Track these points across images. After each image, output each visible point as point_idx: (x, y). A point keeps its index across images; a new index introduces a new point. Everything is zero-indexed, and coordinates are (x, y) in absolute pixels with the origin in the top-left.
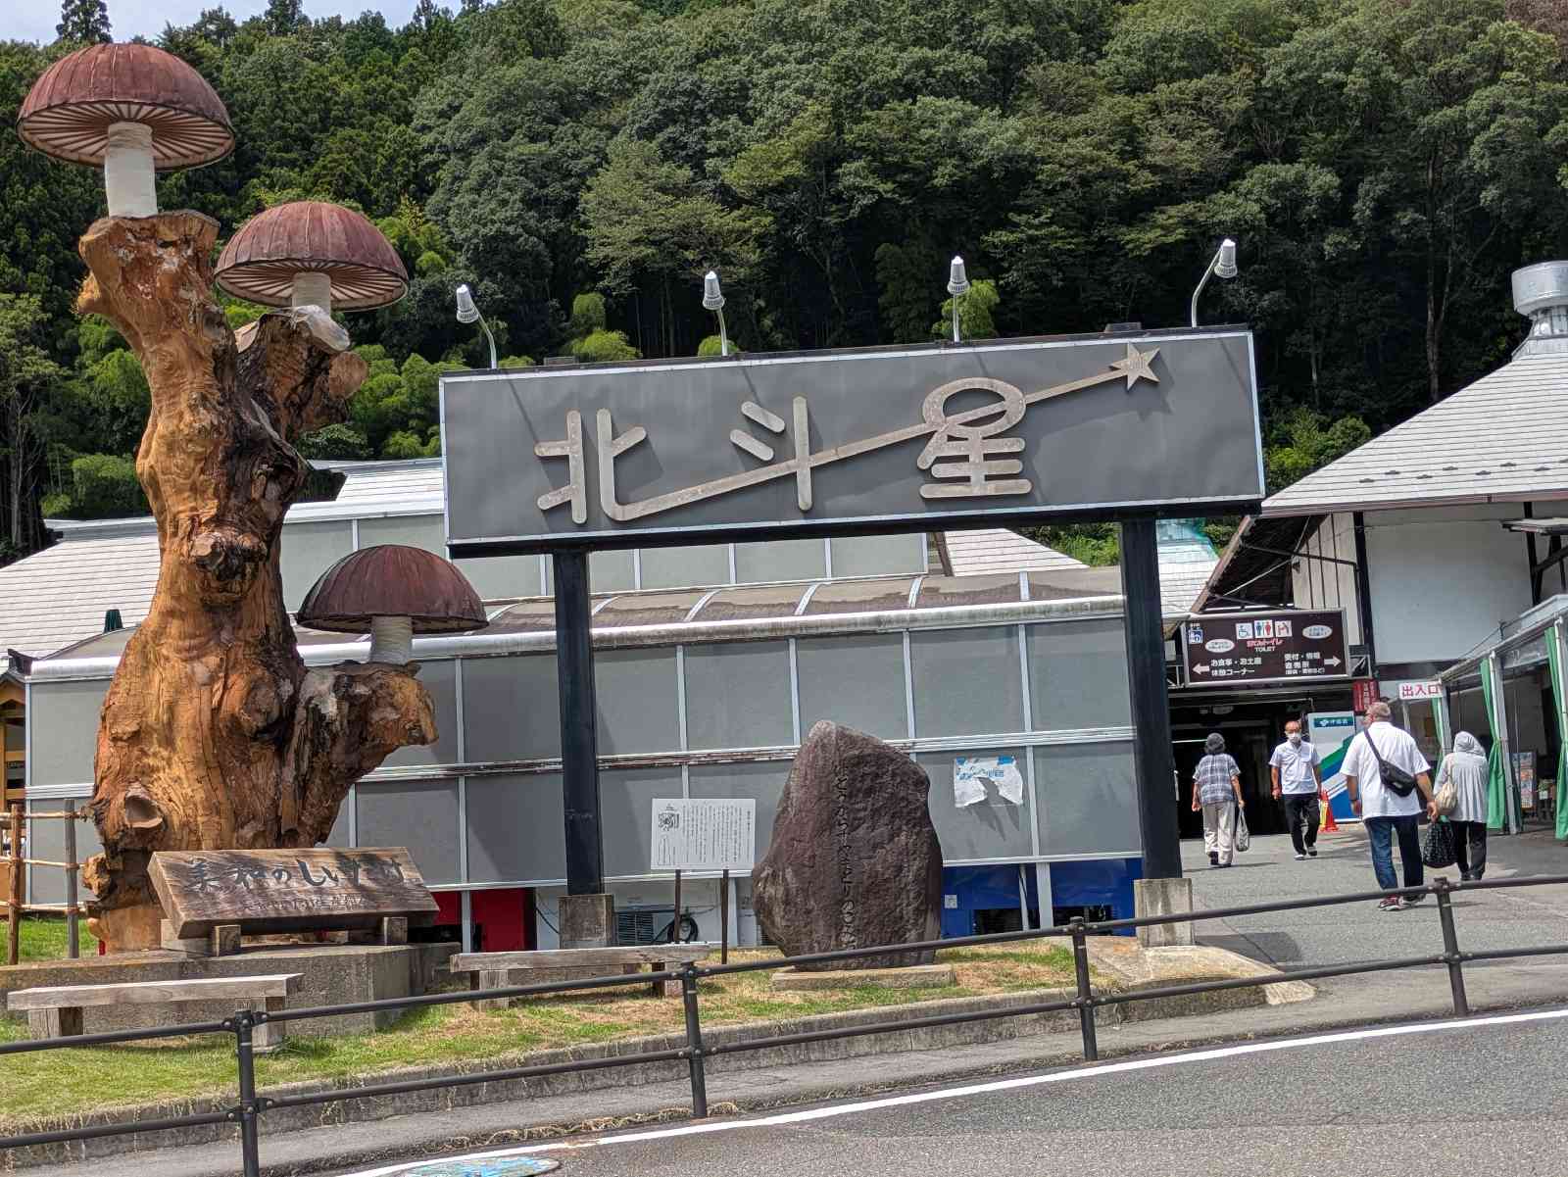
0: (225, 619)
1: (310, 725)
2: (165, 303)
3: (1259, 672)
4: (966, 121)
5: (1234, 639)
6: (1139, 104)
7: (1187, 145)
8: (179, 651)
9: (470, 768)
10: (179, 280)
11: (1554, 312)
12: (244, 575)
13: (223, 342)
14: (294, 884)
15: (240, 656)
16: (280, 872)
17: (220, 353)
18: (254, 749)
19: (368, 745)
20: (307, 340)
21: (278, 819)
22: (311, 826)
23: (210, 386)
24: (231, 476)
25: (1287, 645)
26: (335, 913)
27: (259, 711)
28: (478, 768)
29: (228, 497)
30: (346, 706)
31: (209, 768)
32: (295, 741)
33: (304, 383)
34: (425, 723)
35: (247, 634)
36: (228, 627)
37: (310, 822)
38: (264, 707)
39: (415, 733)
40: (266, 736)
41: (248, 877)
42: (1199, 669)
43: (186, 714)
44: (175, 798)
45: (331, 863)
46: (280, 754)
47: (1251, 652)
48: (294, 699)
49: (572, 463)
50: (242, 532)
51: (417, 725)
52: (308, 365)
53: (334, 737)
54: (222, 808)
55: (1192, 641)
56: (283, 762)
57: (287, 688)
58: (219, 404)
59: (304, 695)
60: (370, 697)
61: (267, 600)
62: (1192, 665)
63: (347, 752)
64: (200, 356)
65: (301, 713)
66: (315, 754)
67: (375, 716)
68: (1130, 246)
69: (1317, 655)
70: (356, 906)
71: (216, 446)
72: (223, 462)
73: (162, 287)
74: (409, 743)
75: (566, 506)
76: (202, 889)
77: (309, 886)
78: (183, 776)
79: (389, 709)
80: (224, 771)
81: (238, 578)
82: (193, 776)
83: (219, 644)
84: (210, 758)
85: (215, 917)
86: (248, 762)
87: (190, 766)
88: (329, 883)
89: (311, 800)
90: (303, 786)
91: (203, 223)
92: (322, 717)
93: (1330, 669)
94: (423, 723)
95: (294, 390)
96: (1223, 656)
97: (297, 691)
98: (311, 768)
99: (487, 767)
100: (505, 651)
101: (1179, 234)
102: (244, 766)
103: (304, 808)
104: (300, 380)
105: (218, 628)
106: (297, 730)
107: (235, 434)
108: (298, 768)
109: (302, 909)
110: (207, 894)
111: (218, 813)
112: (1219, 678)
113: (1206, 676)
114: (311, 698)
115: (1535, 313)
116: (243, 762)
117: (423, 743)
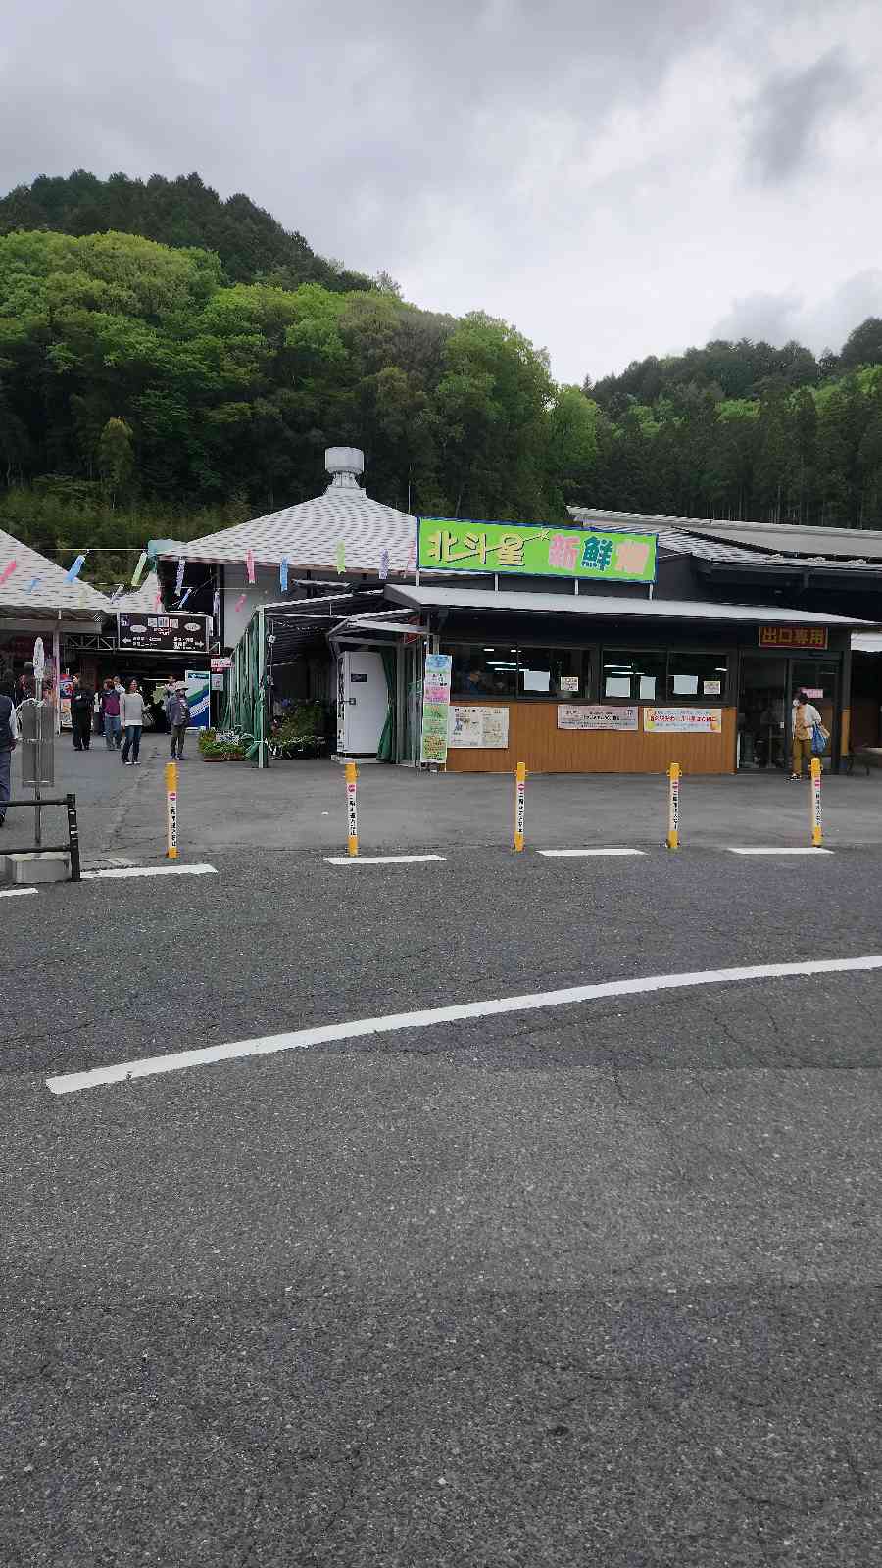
3: (159, 645)
4: (126, 331)
5: (146, 626)
6: (220, 342)
7: (242, 370)
11: (344, 474)
25: (175, 633)
42: (126, 641)
47: (157, 635)
55: (123, 625)
62: (122, 638)
68: (211, 420)
69: (192, 640)
93: (198, 648)
96: (141, 635)
101: (236, 418)
112: (137, 646)
113: (129, 645)
115: (335, 473)
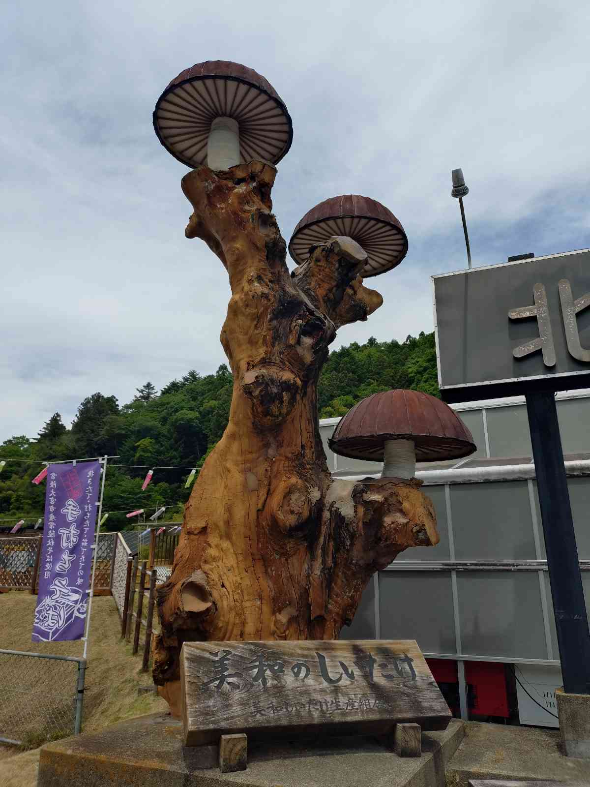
0: (271, 439)
1: (333, 525)
2: (235, 213)
8: (237, 464)
9: (460, 564)
10: (244, 199)
12: (282, 402)
13: (273, 236)
14: (310, 681)
15: (281, 468)
16: (299, 666)
17: (270, 245)
18: (290, 545)
19: (382, 544)
20: (337, 254)
21: (309, 606)
22: (338, 614)
23: (264, 269)
24: (276, 329)
26: (349, 719)
27: (292, 512)
28: (465, 564)
29: (273, 346)
30: (361, 510)
31: (253, 559)
32: (322, 539)
33: (337, 286)
34: (428, 527)
35: (287, 451)
36: (273, 446)
37: (336, 610)
38: (296, 509)
39: (421, 536)
40: (300, 534)
41: (268, 672)
43: (239, 513)
44: (227, 584)
45: (347, 657)
46: (311, 549)
48: (320, 502)
49: (540, 321)
50: (283, 369)
51: (422, 529)
52: (339, 273)
53: (352, 537)
54: (264, 594)
56: (313, 558)
57: (315, 494)
58: (271, 281)
59: (329, 500)
60: (382, 504)
61: (303, 426)
63: (365, 550)
64: (257, 248)
65: (326, 515)
66: (337, 550)
67: (388, 520)
70: (371, 710)
71: (266, 309)
72: (271, 320)
73: (233, 203)
74: (416, 544)
75: (538, 353)
76: (218, 687)
77: (325, 684)
78: (235, 566)
79: (398, 514)
80: (266, 562)
81: (277, 402)
82: (242, 566)
83: (267, 459)
84: (255, 552)
85: (224, 724)
86: (285, 555)
87: (241, 558)
88: (345, 681)
89: (336, 589)
90: (329, 578)
91: (264, 165)
92: (342, 519)
94: (427, 527)
95: (330, 290)
97: (323, 497)
98: (335, 563)
99: (472, 564)
100: (481, 480)
102: (283, 559)
103: (329, 597)
104: (334, 284)
105: (267, 446)
106: (324, 529)
107: (280, 301)
108: (324, 562)
109: (316, 714)
110: (222, 694)
111: (261, 598)
114: (334, 502)
116: (282, 555)
117: (427, 545)
